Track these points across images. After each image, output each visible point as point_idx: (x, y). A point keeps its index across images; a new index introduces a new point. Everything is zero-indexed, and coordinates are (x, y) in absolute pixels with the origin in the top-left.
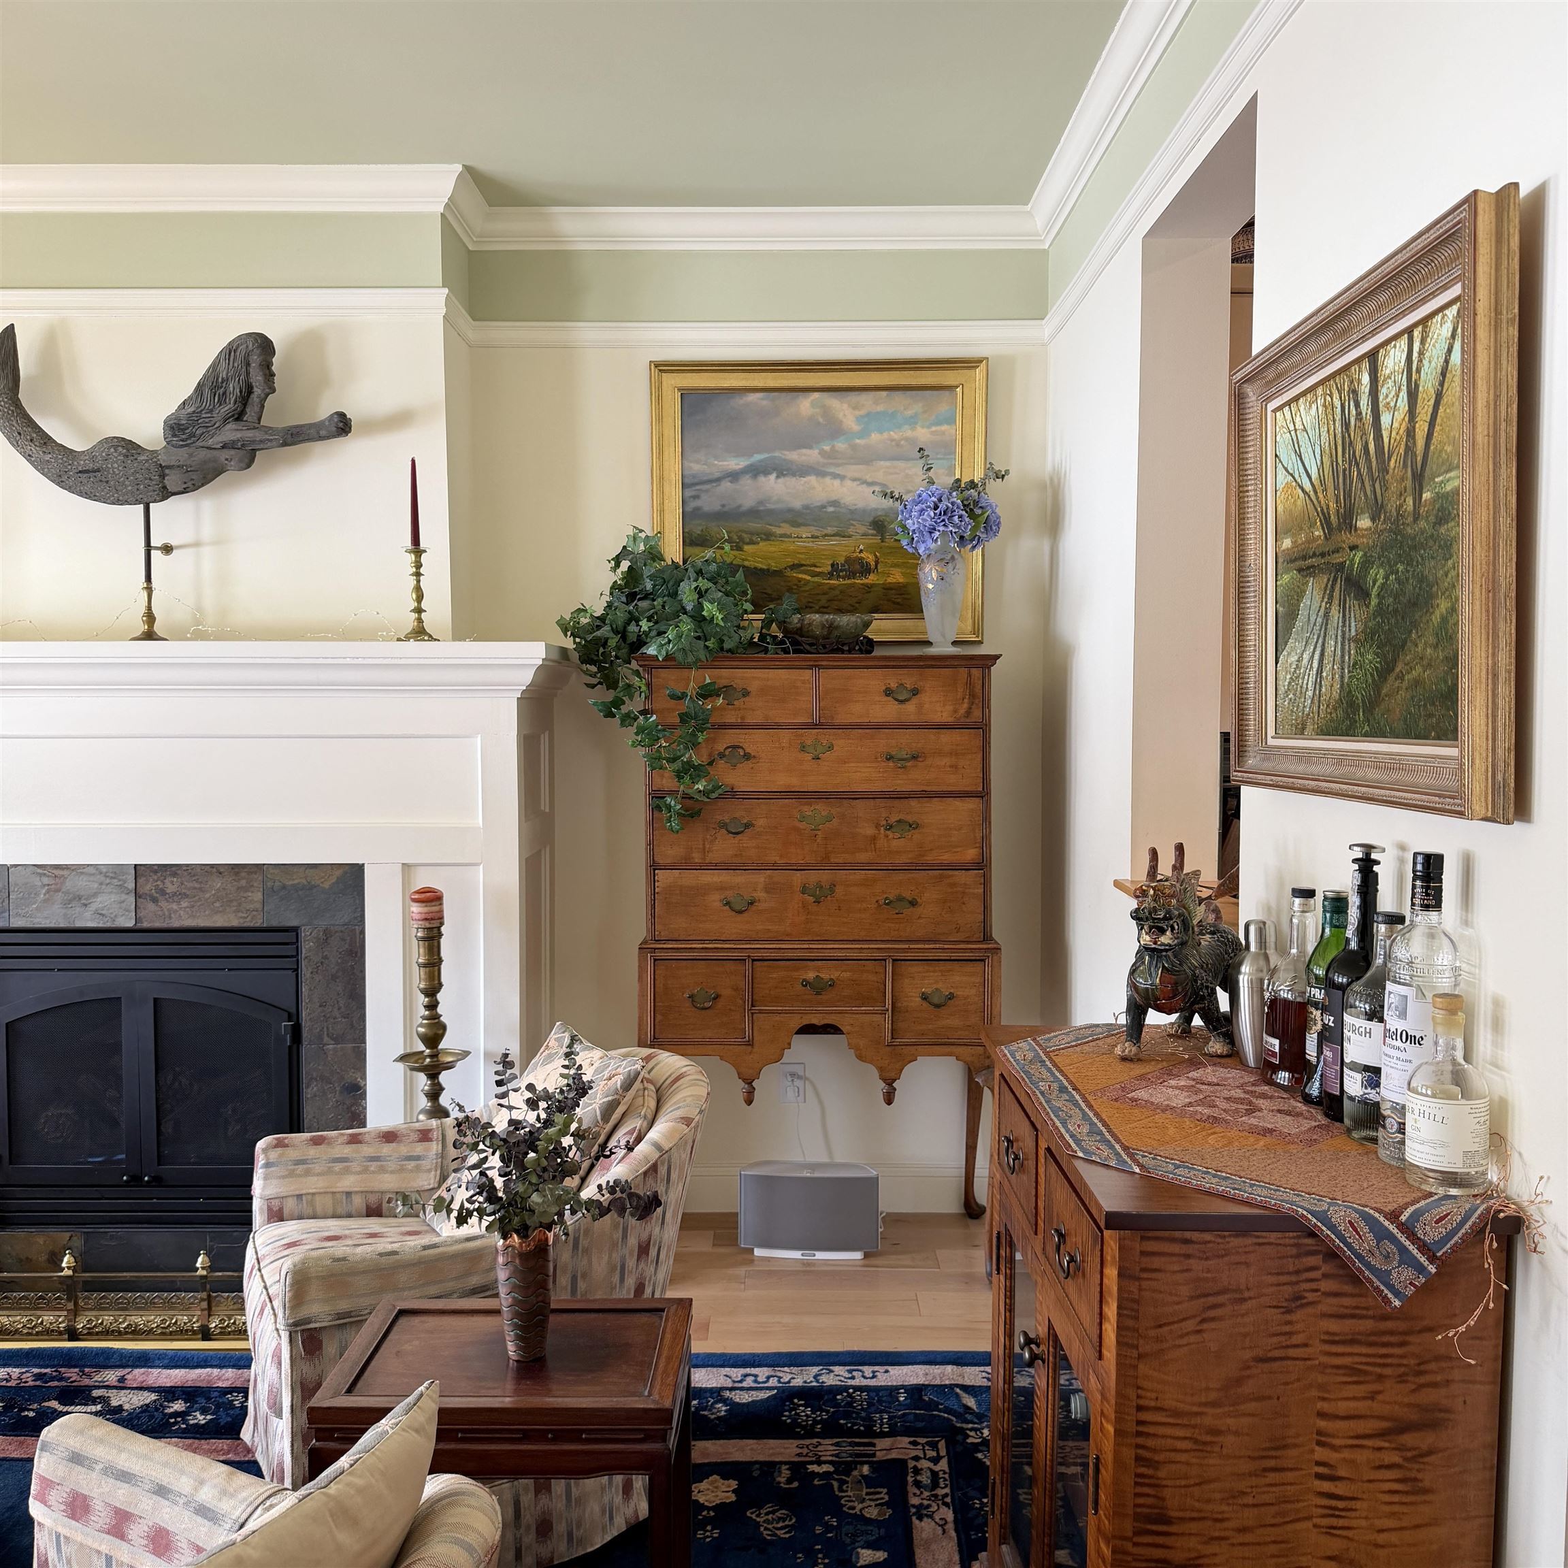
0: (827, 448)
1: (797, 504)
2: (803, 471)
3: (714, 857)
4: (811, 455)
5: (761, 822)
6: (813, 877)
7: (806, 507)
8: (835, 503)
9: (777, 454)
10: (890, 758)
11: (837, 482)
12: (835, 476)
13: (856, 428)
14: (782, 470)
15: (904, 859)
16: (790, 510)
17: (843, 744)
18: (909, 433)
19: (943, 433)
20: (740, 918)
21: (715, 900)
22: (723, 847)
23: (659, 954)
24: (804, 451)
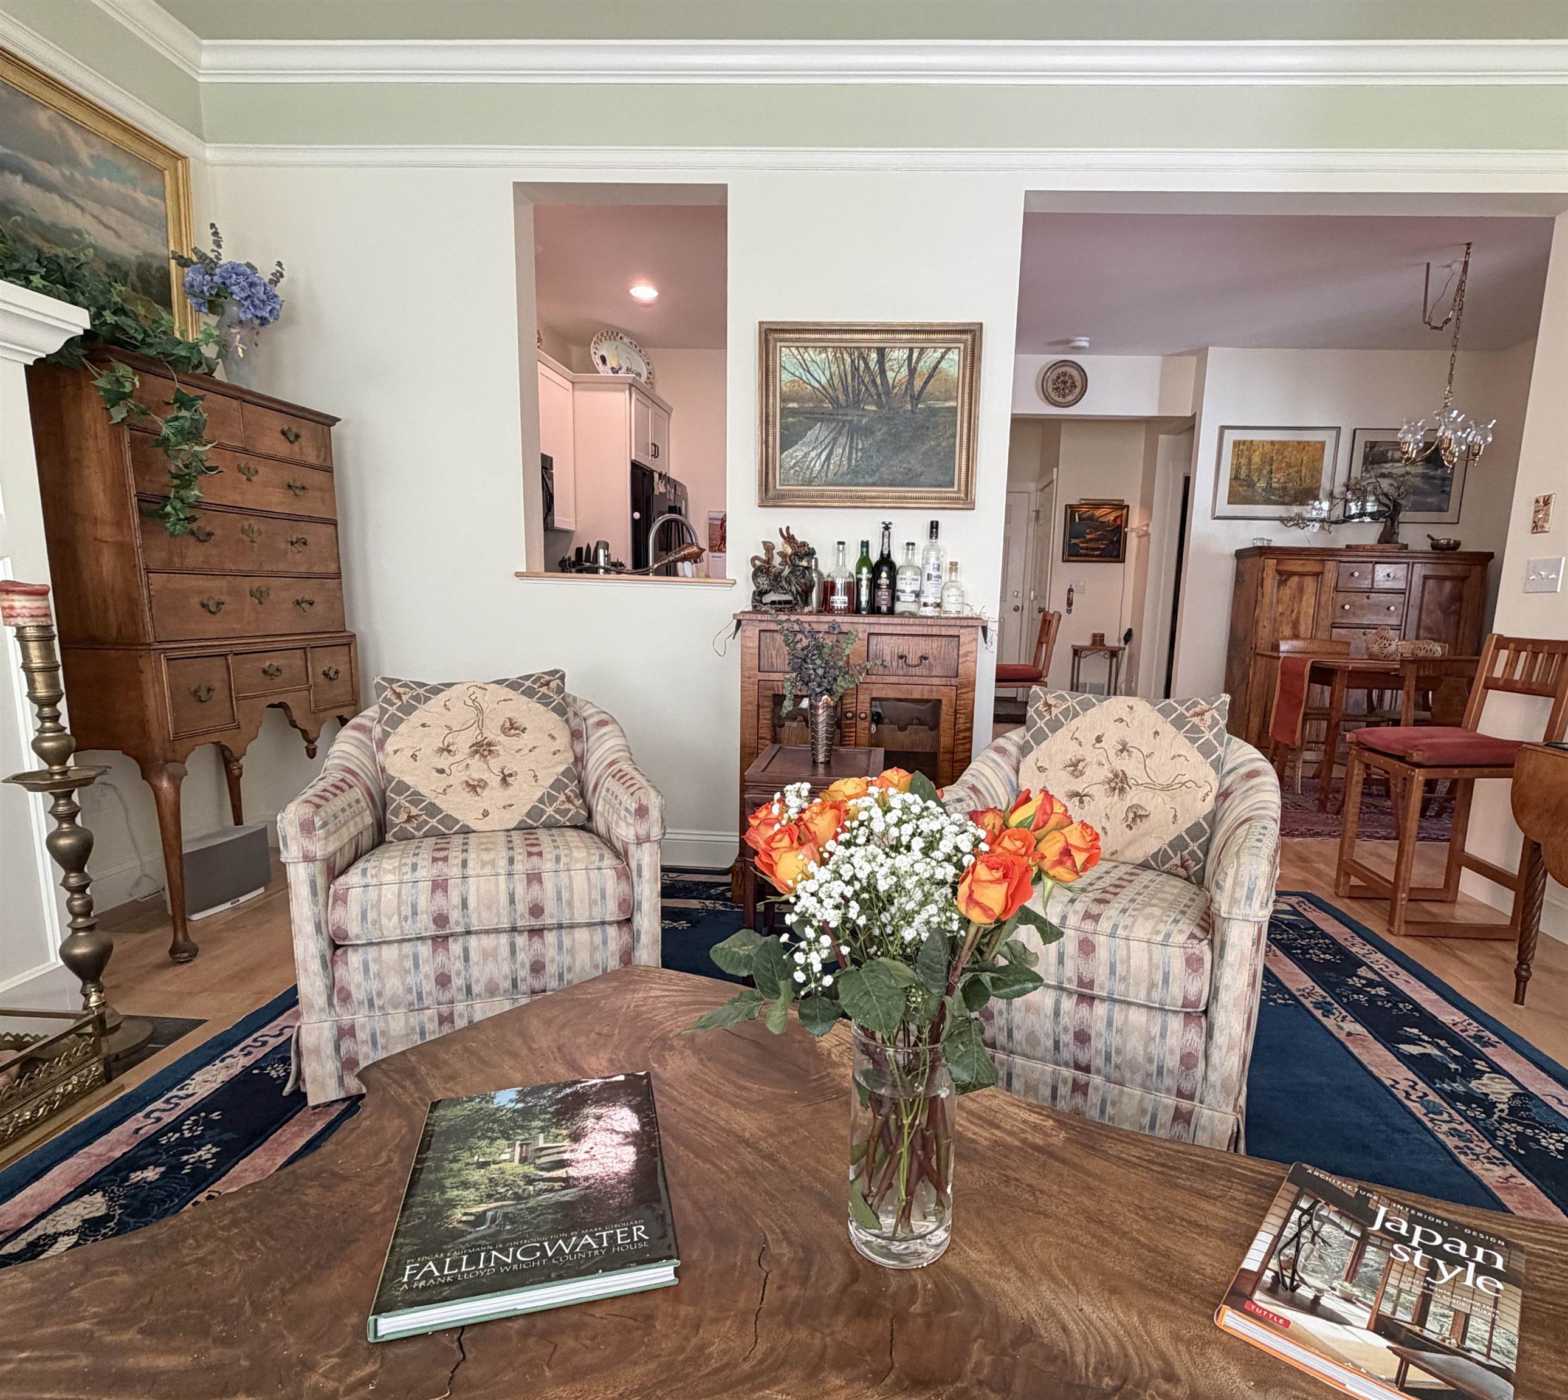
0: (67, 173)
1: (46, 219)
2: (48, 187)
3: (189, 562)
4: (52, 173)
5: (218, 532)
6: (257, 583)
7: (54, 225)
8: (79, 232)
9: (21, 155)
10: (290, 486)
11: (78, 211)
12: (78, 206)
13: (89, 163)
14: (30, 178)
15: (303, 569)
16: (40, 223)
17: (265, 471)
18: (131, 192)
19: (156, 205)
20: (214, 618)
21: (195, 601)
22: (195, 555)
23: (170, 654)
24: (49, 167)
